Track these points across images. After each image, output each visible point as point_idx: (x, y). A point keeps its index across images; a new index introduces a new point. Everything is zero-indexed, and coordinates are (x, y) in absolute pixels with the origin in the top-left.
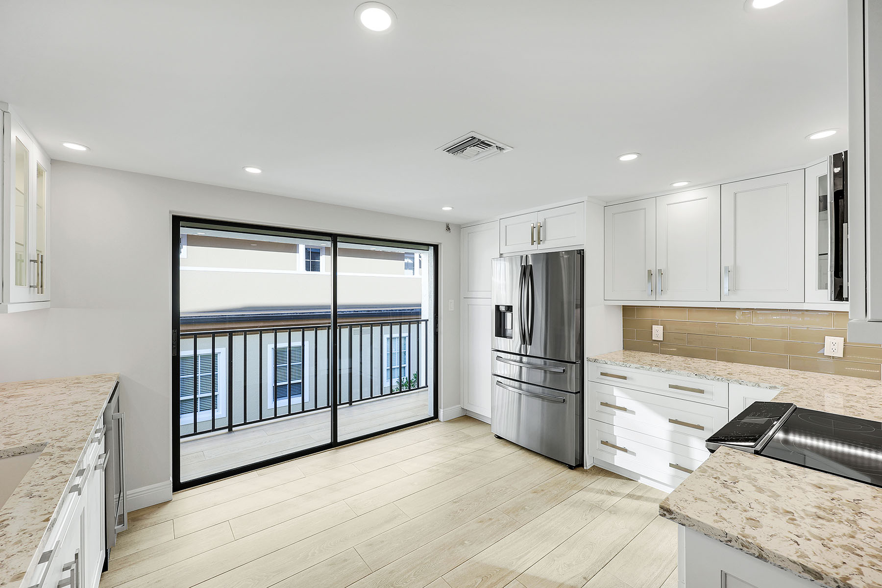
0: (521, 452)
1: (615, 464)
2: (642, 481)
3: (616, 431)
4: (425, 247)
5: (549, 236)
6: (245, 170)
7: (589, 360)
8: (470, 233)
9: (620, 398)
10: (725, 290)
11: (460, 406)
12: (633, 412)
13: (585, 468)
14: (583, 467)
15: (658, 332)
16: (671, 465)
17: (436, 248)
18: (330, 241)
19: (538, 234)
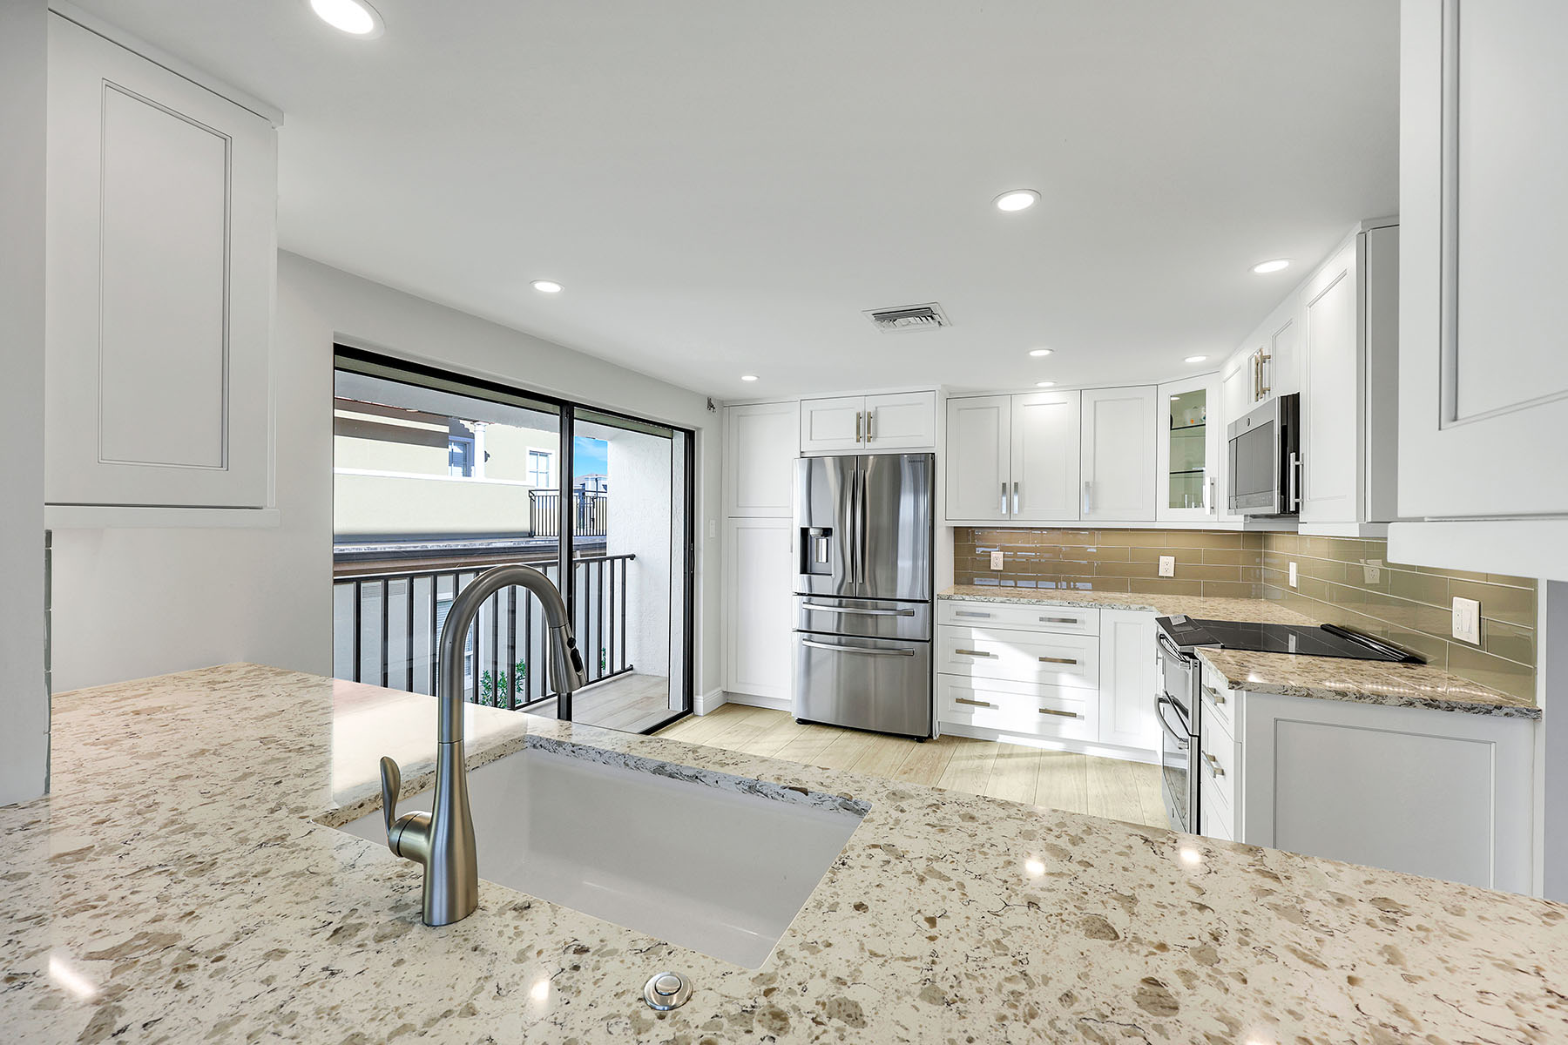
0: (847, 735)
1: (973, 725)
2: (1002, 739)
3: (975, 683)
4: (667, 432)
5: (881, 432)
6: (533, 287)
7: (940, 598)
8: (741, 416)
9: (981, 642)
10: (1085, 509)
11: (720, 689)
12: (996, 657)
13: (935, 738)
14: (932, 738)
15: (997, 560)
16: (1041, 711)
17: (690, 435)
18: (557, 415)
19: (866, 425)
